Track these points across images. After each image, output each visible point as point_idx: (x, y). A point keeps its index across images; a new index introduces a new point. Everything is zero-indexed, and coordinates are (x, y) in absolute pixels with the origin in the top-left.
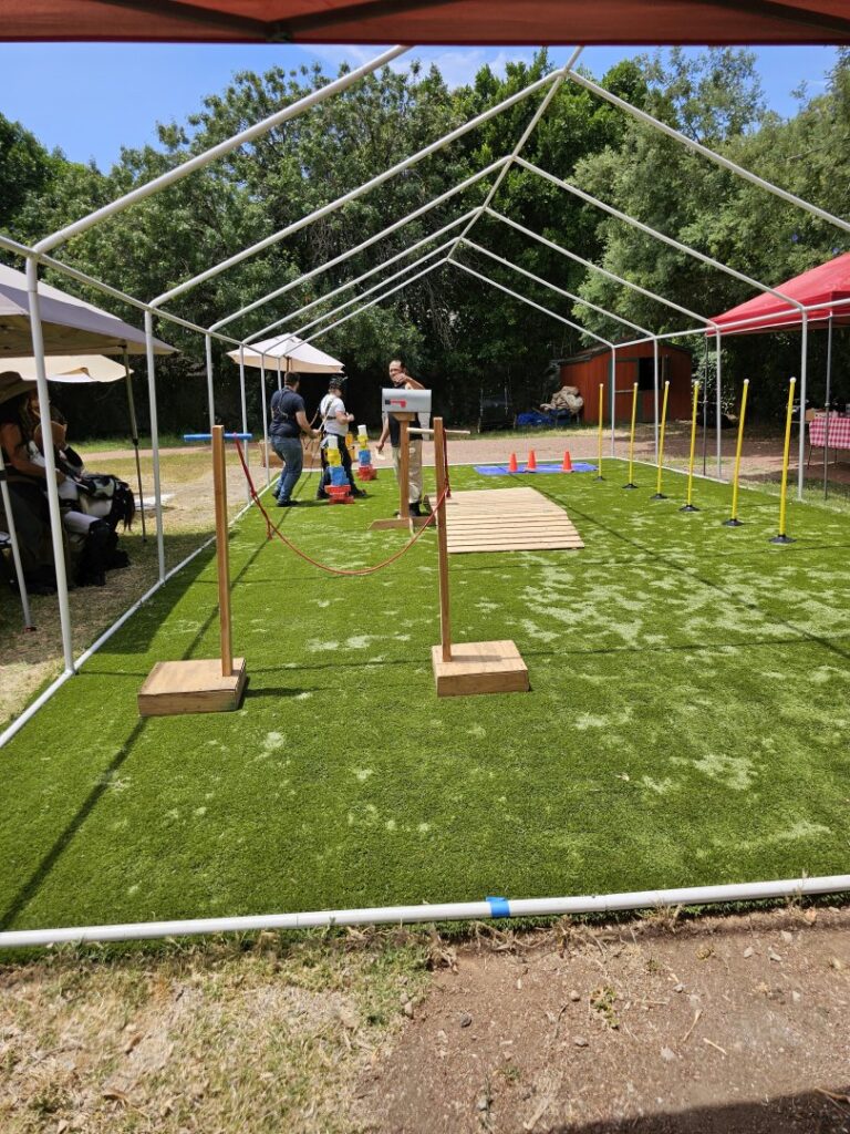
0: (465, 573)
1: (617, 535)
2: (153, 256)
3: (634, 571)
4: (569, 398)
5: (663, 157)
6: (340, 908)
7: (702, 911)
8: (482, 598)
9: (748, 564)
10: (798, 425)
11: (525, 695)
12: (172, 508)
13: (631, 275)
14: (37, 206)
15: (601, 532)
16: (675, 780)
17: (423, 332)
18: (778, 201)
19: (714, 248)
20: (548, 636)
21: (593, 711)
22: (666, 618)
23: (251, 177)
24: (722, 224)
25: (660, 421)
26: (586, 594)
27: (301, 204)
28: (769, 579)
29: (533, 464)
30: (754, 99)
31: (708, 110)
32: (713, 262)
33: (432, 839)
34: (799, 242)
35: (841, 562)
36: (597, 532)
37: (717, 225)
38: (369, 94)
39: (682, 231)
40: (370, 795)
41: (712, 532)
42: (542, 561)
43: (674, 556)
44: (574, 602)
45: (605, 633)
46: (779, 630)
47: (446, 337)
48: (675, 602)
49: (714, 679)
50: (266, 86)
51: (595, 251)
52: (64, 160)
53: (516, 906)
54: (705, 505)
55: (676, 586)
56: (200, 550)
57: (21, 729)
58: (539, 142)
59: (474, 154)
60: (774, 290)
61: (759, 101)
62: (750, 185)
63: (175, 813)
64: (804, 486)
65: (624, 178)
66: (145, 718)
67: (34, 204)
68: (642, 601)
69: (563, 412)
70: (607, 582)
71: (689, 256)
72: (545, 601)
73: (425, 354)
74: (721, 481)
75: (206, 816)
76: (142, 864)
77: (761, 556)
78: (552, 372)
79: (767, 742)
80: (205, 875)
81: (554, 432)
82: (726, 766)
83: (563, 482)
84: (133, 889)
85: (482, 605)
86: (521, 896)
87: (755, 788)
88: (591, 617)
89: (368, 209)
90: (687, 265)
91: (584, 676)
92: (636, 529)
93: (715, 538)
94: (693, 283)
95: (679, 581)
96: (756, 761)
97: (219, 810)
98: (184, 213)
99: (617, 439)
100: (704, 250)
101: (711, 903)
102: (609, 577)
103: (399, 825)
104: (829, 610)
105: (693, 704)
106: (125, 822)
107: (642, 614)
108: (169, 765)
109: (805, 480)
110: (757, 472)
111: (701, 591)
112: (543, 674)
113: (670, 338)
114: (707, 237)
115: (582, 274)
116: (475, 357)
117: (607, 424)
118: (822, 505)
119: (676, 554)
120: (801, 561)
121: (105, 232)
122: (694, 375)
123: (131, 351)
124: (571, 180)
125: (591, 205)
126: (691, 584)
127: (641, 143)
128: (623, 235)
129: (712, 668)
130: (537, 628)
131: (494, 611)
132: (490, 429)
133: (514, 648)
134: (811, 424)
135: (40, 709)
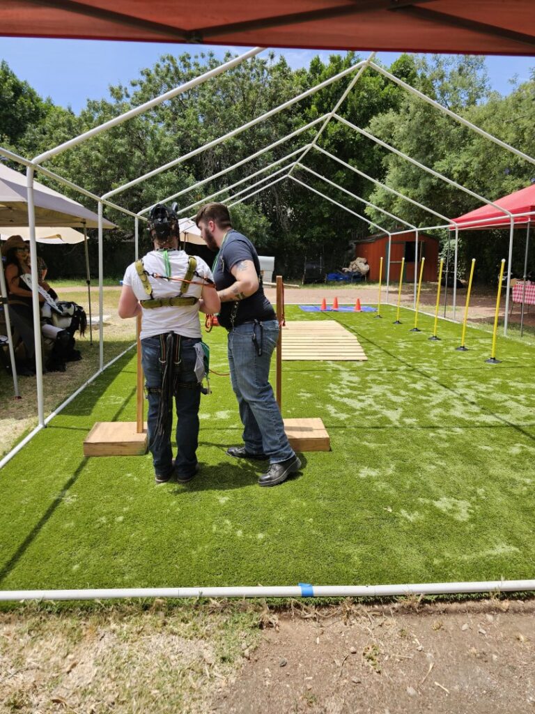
0: (292, 373)
1: (389, 353)
2: (104, 167)
3: (399, 377)
4: (360, 265)
5: (426, 117)
6: (205, 586)
7: (436, 599)
8: (302, 390)
9: (470, 375)
10: (506, 289)
11: (327, 454)
12: (109, 324)
13: (403, 190)
14: (34, 133)
15: (378, 351)
16: (421, 513)
17: (270, 221)
18: (498, 148)
19: (456, 175)
20: (343, 416)
21: (370, 466)
22: (418, 408)
23: (167, 120)
24: (461, 161)
25: (418, 282)
26: (368, 390)
27: (197, 138)
28: (484, 386)
29: (337, 305)
30: (483, 82)
31: (455, 89)
32: (455, 184)
33: (266, 544)
34: (509, 174)
35: (530, 377)
36: (375, 351)
37: (458, 161)
38: (243, 71)
39: (436, 164)
40: (227, 513)
41: (449, 354)
42: (340, 368)
43: (424, 368)
44: (360, 395)
45: (379, 416)
46: (489, 419)
47: (285, 224)
48: (424, 398)
49: (448, 449)
50: (179, 64)
51: (380, 173)
52: (52, 105)
53: (318, 590)
54: (445, 337)
55: (425, 388)
56: (125, 352)
57: (9, 461)
58: (349, 105)
59: (307, 111)
60: (493, 203)
61: (486, 84)
62: (480, 137)
63: (104, 520)
64: (508, 327)
65: (401, 129)
66: (88, 457)
67: (32, 132)
68: (404, 396)
69: (357, 274)
70: (381, 383)
71: (440, 179)
72: (342, 393)
73: (271, 234)
74: (455, 322)
75: (123, 522)
76: (81, 552)
77: (480, 371)
78: (350, 248)
79: (480, 491)
80: (121, 560)
81: (350, 286)
82: (454, 505)
83: (355, 318)
84: (76, 567)
85: (301, 394)
86: (321, 584)
87: (473, 521)
88: (370, 405)
89: (239, 143)
90: (439, 185)
91: (365, 443)
92: (401, 350)
93: (450, 358)
94: (441, 196)
95: (428, 385)
96: (473, 503)
97: (132, 519)
98: (122, 141)
99: (390, 292)
100: (450, 176)
101: (442, 594)
102: (383, 380)
103: (244, 534)
104: (522, 408)
105: (434, 464)
106: (72, 524)
107: (403, 405)
108: (101, 489)
109: (509, 323)
110: (478, 317)
111: (441, 392)
112: (339, 440)
113: (426, 231)
114: (451, 168)
115: (372, 188)
116: (302, 236)
117: (384, 282)
118: (519, 340)
119: (425, 367)
120: (505, 375)
121: (75, 151)
122: (440, 254)
123: (88, 226)
124: (367, 129)
125: (379, 145)
126: (435, 387)
127: (412, 108)
128: (399, 165)
129: (446, 441)
130: (336, 411)
131: (309, 399)
132: (310, 283)
133: (321, 422)
134: (513, 288)
135: (22, 449)
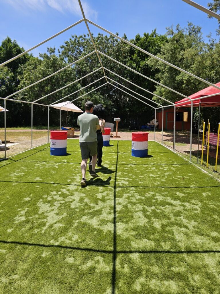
4: (155, 122)
30: (200, 40)
37: (186, 75)
39: (177, 77)
46: (108, 228)
52: (32, 56)
59: (132, 56)
67: (21, 67)
69: (153, 126)
72: (49, 199)
90: (178, 86)
98: (50, 70)
114: (183, 78)
132: (133, 129)
